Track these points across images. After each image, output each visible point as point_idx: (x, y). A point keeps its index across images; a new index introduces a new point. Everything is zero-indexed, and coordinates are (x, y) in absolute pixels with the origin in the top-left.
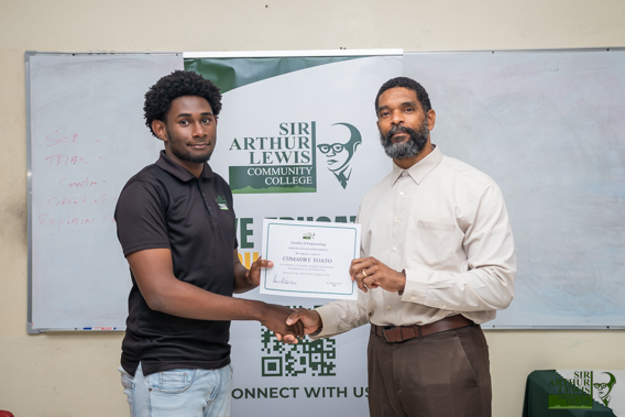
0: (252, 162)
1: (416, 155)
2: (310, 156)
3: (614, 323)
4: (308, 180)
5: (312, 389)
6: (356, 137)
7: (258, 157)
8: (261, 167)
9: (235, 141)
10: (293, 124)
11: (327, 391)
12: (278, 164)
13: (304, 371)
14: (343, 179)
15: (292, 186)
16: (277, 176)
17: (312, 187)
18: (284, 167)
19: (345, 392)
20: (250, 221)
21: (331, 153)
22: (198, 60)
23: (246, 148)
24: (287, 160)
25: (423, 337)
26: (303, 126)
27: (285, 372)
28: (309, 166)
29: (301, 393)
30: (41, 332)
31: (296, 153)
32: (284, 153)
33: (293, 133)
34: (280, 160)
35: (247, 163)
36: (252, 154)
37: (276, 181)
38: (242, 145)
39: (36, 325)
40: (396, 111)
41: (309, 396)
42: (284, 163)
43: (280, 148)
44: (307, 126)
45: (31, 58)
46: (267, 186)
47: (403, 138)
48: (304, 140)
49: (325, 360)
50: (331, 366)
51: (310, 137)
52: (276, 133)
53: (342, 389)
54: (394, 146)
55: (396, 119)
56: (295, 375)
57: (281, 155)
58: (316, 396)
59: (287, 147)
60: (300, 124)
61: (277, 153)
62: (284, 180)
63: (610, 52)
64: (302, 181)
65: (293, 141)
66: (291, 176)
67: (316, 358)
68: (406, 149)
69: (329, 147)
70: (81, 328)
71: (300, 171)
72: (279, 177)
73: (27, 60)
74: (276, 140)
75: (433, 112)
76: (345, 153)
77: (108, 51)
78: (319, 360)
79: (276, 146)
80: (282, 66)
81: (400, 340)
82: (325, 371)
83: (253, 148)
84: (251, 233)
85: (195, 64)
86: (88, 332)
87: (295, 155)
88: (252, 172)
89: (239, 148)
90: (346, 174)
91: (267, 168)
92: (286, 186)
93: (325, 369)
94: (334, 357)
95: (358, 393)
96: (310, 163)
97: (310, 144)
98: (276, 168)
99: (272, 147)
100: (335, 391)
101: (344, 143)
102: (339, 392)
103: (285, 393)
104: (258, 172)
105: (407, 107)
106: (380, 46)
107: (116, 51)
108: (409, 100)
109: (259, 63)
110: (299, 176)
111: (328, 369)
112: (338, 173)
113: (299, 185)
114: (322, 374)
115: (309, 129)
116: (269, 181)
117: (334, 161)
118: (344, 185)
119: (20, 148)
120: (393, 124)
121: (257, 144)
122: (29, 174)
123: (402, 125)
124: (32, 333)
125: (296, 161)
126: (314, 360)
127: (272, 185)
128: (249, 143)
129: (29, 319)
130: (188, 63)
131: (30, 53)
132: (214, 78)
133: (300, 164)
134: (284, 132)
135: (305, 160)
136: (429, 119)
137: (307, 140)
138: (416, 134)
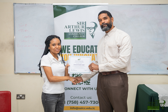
0: (70, 32)
2: (85, 30)
3: (159, 73)
4: (84, 36)
5: (84, 88)
6: (96, 25)
7: (72, 30)
8: (72, 33)
9: (66, 26)
10: (80, 22)
11: (88, 89)
13: (82, 84)
14: (93, 36)
16: (76, 35)
17: (85, 38)
18: (78, 33)
19: (92, 89)
20: (69, 46)
21: (90, 29)
23: (69, 28)
26: (83, 23)
27: (78, 84)
28: (84, 33)
29: (82, 89)
30: (18, 73)
32: (78, 29)
33: (80, 24)
34: (77, 31)
35: (69, 32)
36: (70, 29)
37: (76, 36)
38: (68, 27)
39: (17, 72)
40: (103, 20)
41: (83, 90)
42: (78, 32)
43: (77, 28)
44: (84, 22)
45: (15, 5)
46: (74, 38)
47: (105, 26)
48: (83, 26)
49: (88, 81)
50: (89, 82)
51: (85, 25)
52: (76, 24)
54: (103, 28)
55: (103, 22)
57: (77, 30)
58: (85, 90)
59: (79, 28)
61: (76, 29)
62: (78, 36)
65: (80, 26)
66: (80, 35)
68: (106, 29)
69: (89, 28)
70: (27, 73)
73: (14, 5)
74: (76, 26)
76: (93, 30)
77: (34, 3)
79: (76, 28)
80: (78, 7)
81: (106, 75)
82: (88, 84)
83: (70, 28)
84: (70, 49)
85: (56, 6)
86: (29, 74)
87: (81, 30)
88: (70, 34)
89: (67, 28)
90: (93, 35)
91: (74, 33)
92: (79, 38)
93: (88, 83)
94: (90, 80)
96: (85, 32)
97: (84, 27)
98: (76, 33)
99: (75, 28)
100: (90, 89)
101: (93, 27)
102: (91, 89)
103: (78, 89)
104: (72, 34)
105: (105, 18)
107: (36, 3)
109: (72, 6)
110: (82, 35)
112: (91, 34)
113: (82, 37)
114: (87, 84)
115: (84, 24)
116: (74, 36)
117: (90, 32)
118: (93, 38)
119: (12, 28)
120: (102, 23)
121: (71, 27)
123: (105, 23)
124: (15, 74)
127: (75, 37)
128: (69, 27)
129: (15, 70)
130: (54, 6)
131: (15, 4)
132: (61, 10)
133: (82, 32)
134: (78, 24)
135: (83, 31)
136: (112, 20)
137: (84, 26)
138: (109, 24)
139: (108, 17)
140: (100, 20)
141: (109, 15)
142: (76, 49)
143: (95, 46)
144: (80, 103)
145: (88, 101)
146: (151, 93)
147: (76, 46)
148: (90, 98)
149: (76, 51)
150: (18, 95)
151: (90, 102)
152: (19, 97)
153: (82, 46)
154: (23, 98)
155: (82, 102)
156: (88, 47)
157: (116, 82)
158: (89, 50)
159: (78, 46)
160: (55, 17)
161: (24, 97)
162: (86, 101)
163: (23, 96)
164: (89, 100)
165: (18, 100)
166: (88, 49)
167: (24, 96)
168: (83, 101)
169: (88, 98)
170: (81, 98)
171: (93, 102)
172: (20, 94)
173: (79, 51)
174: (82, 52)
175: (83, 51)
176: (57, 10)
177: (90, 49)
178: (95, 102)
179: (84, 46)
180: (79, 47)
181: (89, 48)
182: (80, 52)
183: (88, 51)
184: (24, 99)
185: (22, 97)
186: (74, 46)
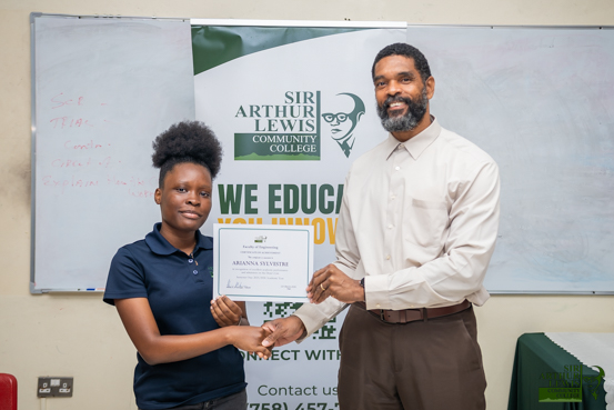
0: (257, 129)
1: (414, 128)
2: (315, 125)
4: (312, 149)
5: (313, 352)
6: (360, 107)
7: (264, 125)
8: (266, 135)
9: (241, 108)
10: (298, 93)
11: (328, 354)
12: (283, 132)
14: (346, 148)
15: (297, 154)
16: (282, 143)
17: (316, 155)
18: (289, 135)
20: (255, 187)
21: (335, 122)
22: (205, 27)
23: (252, 115)
24: (292, 128)
26: (308, 95)
28: (313, 135)
29: (301, 355)
30: (43, 293)
31: (301, 121)
32: (289, 121)
33: (298, 102)
34: (285, 128)
35: (252, 130)
36: (257, 121)
37: (280, 148)
38: (247, 112)
39: (39, 286)
41: (309, 358)
42: (288, 131)
43: (285, 116)
44: (312, 95)
45: (37, 19)
46: (271, 154)
48: (308, 109)
50: (331, 330)
51: (315, 106)
52: (281, 101)
54: (391, 119)
57: (286, 123)
58: (317, 358)
59: (292, 115)
60: (305, 93)
61: (282, 121)
62: (289, 148)
63: (602, 30)
64: (306, 149)
65: (298, 110)
66: (296, 144)
69: (334, 116)
70: (84, 289)
71: (304, 139)
72: (284, 144)
73: (32, 21)
74: (281, 109)
75: (432, 80)
76: (349, 123)
77: (115, 15)
79: (281, 114)
80: (288, 36)
81: (403, 321)
82: (326, 335)
83: (259, 116)
84: (255, 199)
85: (202, 31)
87: (300, 123)
88: (257, 139)
89: (245, 116)
90: (349, 143)
91: (272, 135)
92: (291, 153)
93: (326, 332)
94: (334, 321)
96: (315, 132)
97: (314, 113)
98: (281, 135)
99: (277, 116)
101: (348, 113)
103: (286, 355)
104: (263, 139)
105: (404, 78)
106: (383, 19)
108: (405, 70)
109: (266, 32)
110: (303, 144)
111: (328, 333)
112: (341, 142)
113: (304, 153)
114: (322, 337)
115: (314, 99)
116: (274, 148)
117: (338, 130)
118: (347, 154)
121: (262, 112)
122: (33, 129)
123: (400, 96)
124: (35, 294)
125: (301, 130)
127: (277, 153)
128: (254, 111)
129: (32, 279)
130: (195, 30)
131: (36, 15)
132: (220, 45)
133: (304, 132)
134: (290, 101)
135: (311, 129)
136: (428, 87)
137: (312, 109)
138: (414, 105)
139: (417, 75)
140: (381, 81)
142: (278, 199)
145: (325, 405)
147: (282, 187)
149: (279, 205)
150: (42, 381)
151: (333, 406)
152: (49, 386)
153: (304, 187)
154: (65, 391)
155: (305, 407)
156: (326, 191)
158: (331, 204)
159: (287, 187)
160: (197, 71)
161: (70, 387)
162: (319, 405)
163: (65, 385)
164: (331, 400)
165: (43, 399)
166: (328, 198)
167: (68, 382)
168: (309, 405)
169: (327, 392)
170: (300, 392)
172: (50, 375)
173: (291, 207)
174: (306, 211)
175: (309, 207)
176: (206, 43)
177: (334, 199)
179: (313, 187)
180: (291, 191)
181: (331, 193)
182: (294, 210)
183: (326, 207)
184: (70, 395)
185: (61, 386)
186: (273, 188)
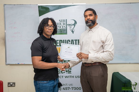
1: (93, 26)
2: (66, 27)
3: (131, 62)
4: (65, 32)
5: (66, 76)
10: (62, 20)
11: (70, 77)
12: (59, 28)
13: (65, 72)
14: (73, 32)
15: (62, 33)
17: (66, 33)
18: (60, 29)
19: (73, 77)
21: (70, 26)
22: (41, 6)
25: (93, 66)
26: (64, 20)
27: (60, 73)
28: (65, 29)
29: (64, 77)
30: (8, 64)
31: (63, 26)
33: (62, 22)
39: (7, 63)
40: (88, 16)
41: (66, 78)
42: (60, 28)
44: (65, 20)
45: (5, 6)
47: (90, 22)
48: (64, 23)
49: (69, 70)
50: (70, 71)
51: (66, 23)
53: (73, 76)
54: (88, 24)
55: (88, 18)
56: (63, 73)
58: (67, 78)
60: (63, 20)
62: (60, 32)
64: (64, 32)
65: (62, 24)
66: (62, 31)
67: (67, 69)
68: (91, 24)
69: (70, 25)
70: (17, 64)
71: (63, 30)
72: (59, 31)
73: (4, 6)
74: (58, 23)
75: (97, 16)
76: (73, 26)
77: (22, 4)
78: (68, 70)
80: (60, 7)
81: (88, 66)
85: (41, 7)
86: (18, 64)
90: (73, 31)
94: (71, 69)
95: (76, 77)
96: (66, 28)
97: (66, 24)
100: (71, 77)
101: (73, 24)
102: (72, 77)
105: (90, 15)
106: (81, 3)
108: (91, 14)
109: (54, 7)
110: (63, 31)
111: (70, 72)
112: (72, 30)
114: (68, 73)
115: (65, 21)
117: (71, 28)
118: (73, 33)
119: (3, 25)
120: (87, 19)
123: (89, 19)
124: (7, 65)
125: (63, 28)
126: (67, 70)
129: (6, 62)
130: (39, 7)
132: (45, 10)
134: (60, 22)
135: (65, 28)
136: (96, 17)
138: (93, 21)
139: (93, 14)
140: (85, 16)
141: (94, 13)
142: (58, 43)
143: (75, 40)
144: (63, 89)
145: (69, 88)
146: (125, 80)
147: (59, 41)
148: (71, 85)
150: (9, 83)
151: (71, 88)
152: (10, 84)
153: (64, 40)
154: (13, 85)
155: (65, 88)
156: (69, 41)
157: (96, 73)
160: (40, 16)
161: (15, 84)
162: (68, 88)
163: (14, 84)
164: (71, 87)
165: (9, 87)
167: (14, 83)
169: (70, 85)
170: (64, 85)
171: (74, 88)
172: (10, 82)
176: (41, 9)
178: (76, 88)
179: (66, 40)
180: (61, 41)
181: (70, 42)
184: (15, 86)
185: (13, 84)
